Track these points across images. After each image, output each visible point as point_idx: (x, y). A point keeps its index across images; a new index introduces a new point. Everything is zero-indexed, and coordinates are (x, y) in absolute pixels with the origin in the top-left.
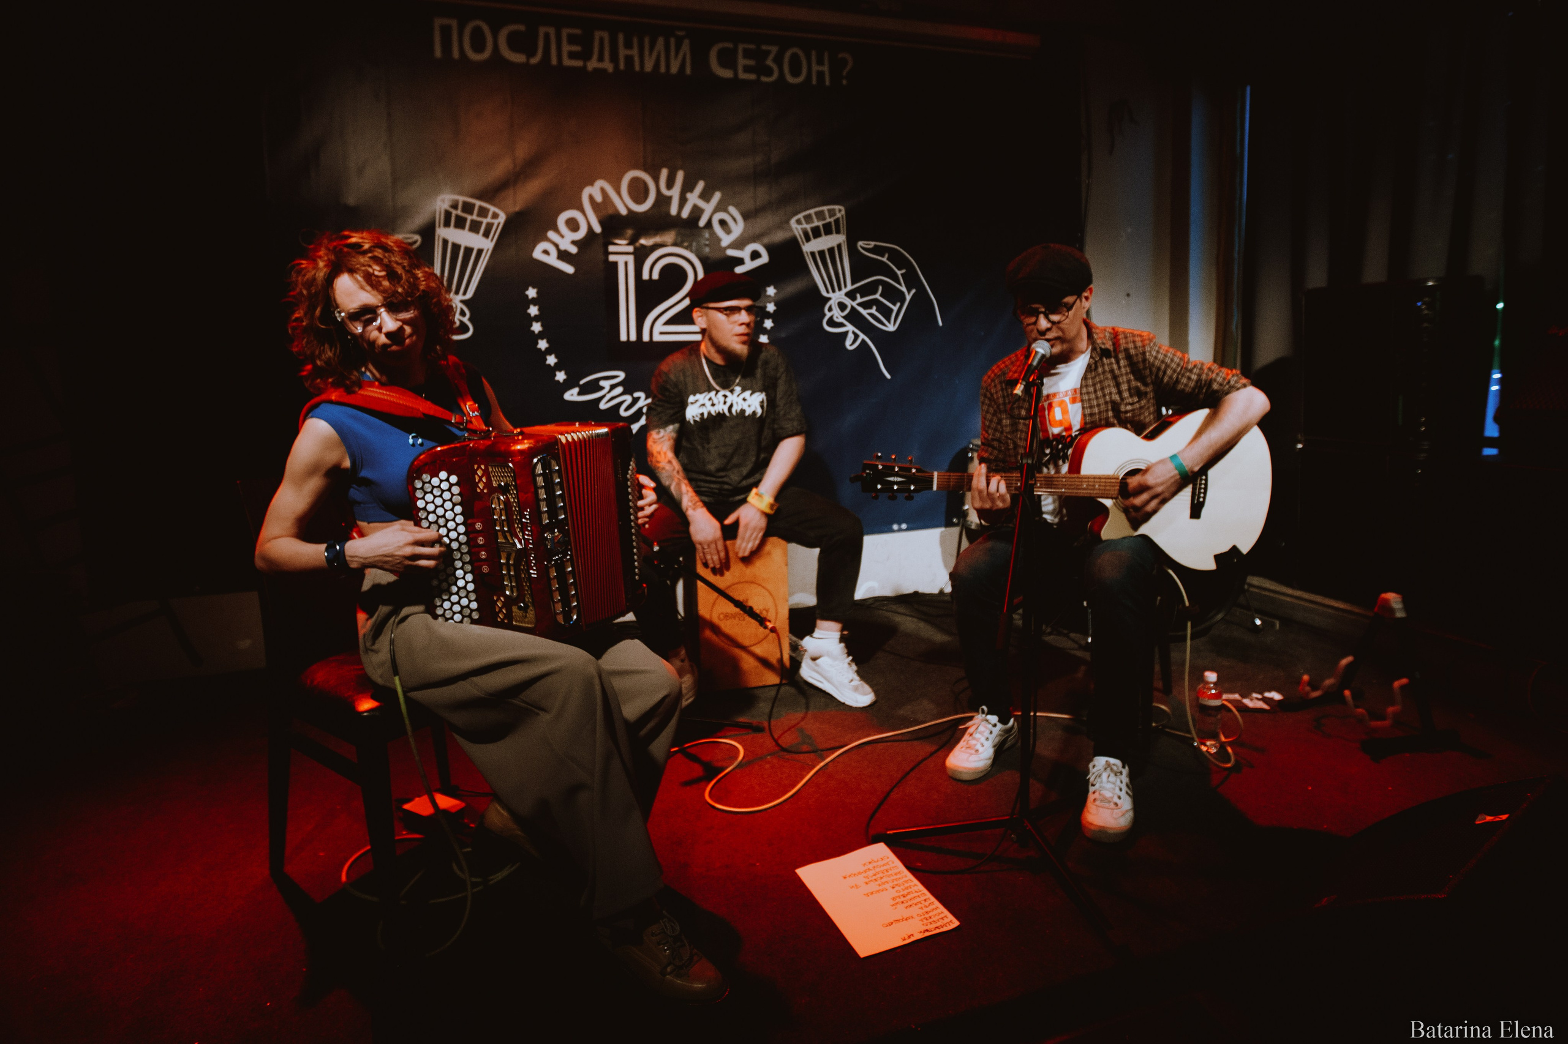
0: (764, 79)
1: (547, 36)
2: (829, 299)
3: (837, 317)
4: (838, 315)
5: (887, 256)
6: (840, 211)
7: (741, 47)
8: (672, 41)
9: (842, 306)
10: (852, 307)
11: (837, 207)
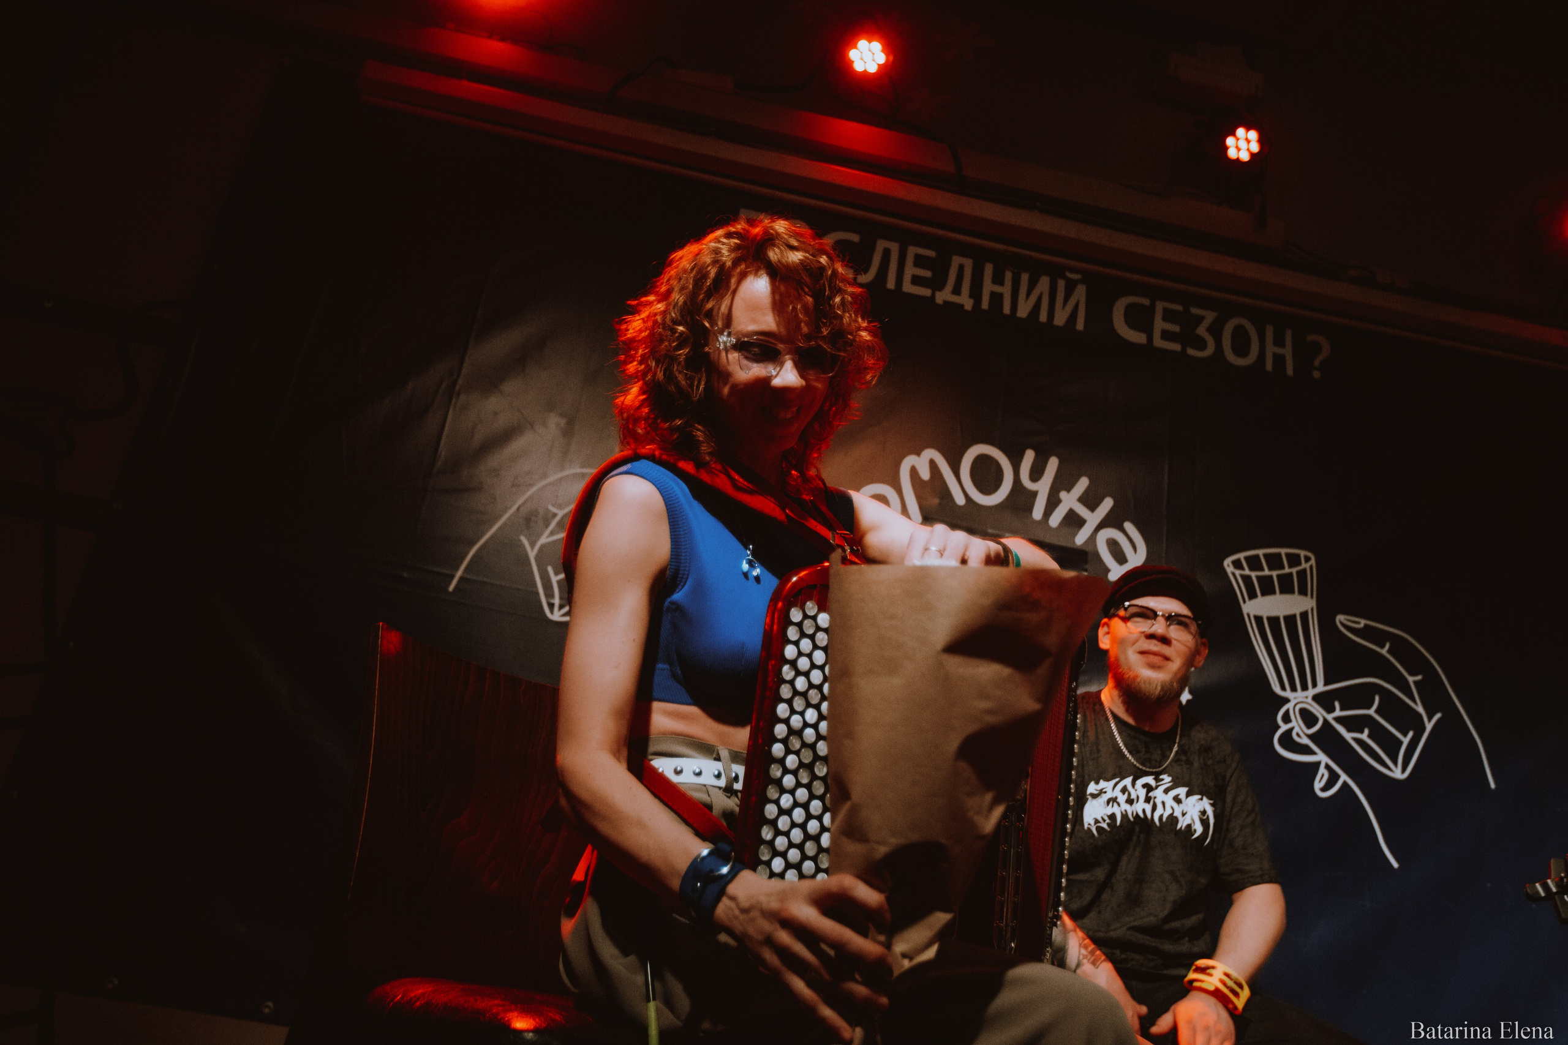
0: (1191, 352)
1: (887, 253)
2: (1287, 700)
3: (1298, 735)
4: (1301, 733)
5: (1387, 646)
6: (1307, 559)
7: (1160, 306)
8: (1061, 284)
9: (1308, 718)
10: (1325, 721)
11: (1303, 553)
